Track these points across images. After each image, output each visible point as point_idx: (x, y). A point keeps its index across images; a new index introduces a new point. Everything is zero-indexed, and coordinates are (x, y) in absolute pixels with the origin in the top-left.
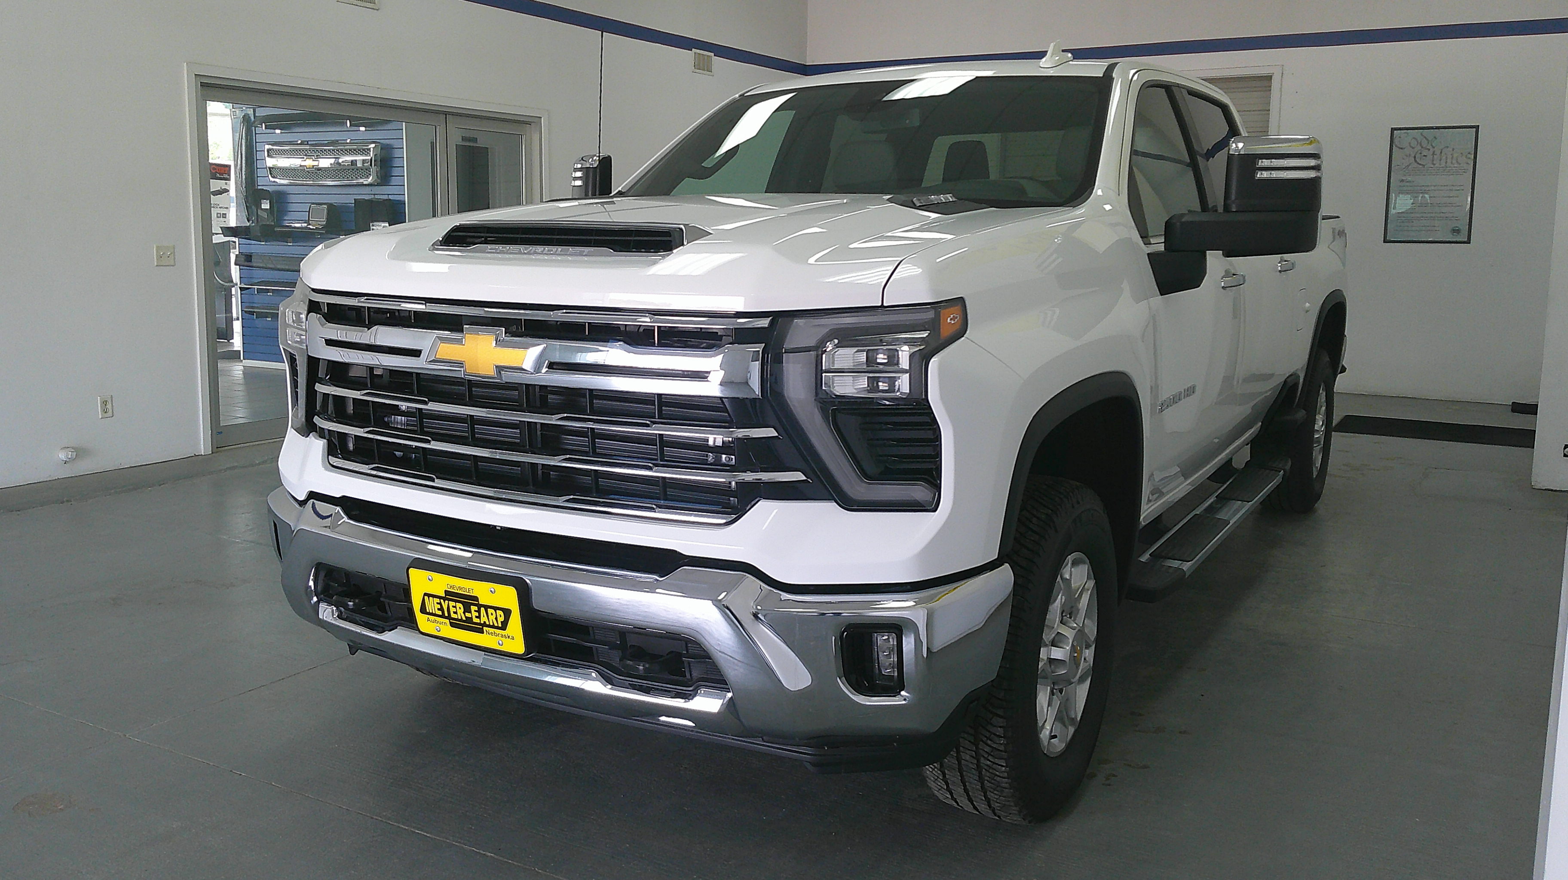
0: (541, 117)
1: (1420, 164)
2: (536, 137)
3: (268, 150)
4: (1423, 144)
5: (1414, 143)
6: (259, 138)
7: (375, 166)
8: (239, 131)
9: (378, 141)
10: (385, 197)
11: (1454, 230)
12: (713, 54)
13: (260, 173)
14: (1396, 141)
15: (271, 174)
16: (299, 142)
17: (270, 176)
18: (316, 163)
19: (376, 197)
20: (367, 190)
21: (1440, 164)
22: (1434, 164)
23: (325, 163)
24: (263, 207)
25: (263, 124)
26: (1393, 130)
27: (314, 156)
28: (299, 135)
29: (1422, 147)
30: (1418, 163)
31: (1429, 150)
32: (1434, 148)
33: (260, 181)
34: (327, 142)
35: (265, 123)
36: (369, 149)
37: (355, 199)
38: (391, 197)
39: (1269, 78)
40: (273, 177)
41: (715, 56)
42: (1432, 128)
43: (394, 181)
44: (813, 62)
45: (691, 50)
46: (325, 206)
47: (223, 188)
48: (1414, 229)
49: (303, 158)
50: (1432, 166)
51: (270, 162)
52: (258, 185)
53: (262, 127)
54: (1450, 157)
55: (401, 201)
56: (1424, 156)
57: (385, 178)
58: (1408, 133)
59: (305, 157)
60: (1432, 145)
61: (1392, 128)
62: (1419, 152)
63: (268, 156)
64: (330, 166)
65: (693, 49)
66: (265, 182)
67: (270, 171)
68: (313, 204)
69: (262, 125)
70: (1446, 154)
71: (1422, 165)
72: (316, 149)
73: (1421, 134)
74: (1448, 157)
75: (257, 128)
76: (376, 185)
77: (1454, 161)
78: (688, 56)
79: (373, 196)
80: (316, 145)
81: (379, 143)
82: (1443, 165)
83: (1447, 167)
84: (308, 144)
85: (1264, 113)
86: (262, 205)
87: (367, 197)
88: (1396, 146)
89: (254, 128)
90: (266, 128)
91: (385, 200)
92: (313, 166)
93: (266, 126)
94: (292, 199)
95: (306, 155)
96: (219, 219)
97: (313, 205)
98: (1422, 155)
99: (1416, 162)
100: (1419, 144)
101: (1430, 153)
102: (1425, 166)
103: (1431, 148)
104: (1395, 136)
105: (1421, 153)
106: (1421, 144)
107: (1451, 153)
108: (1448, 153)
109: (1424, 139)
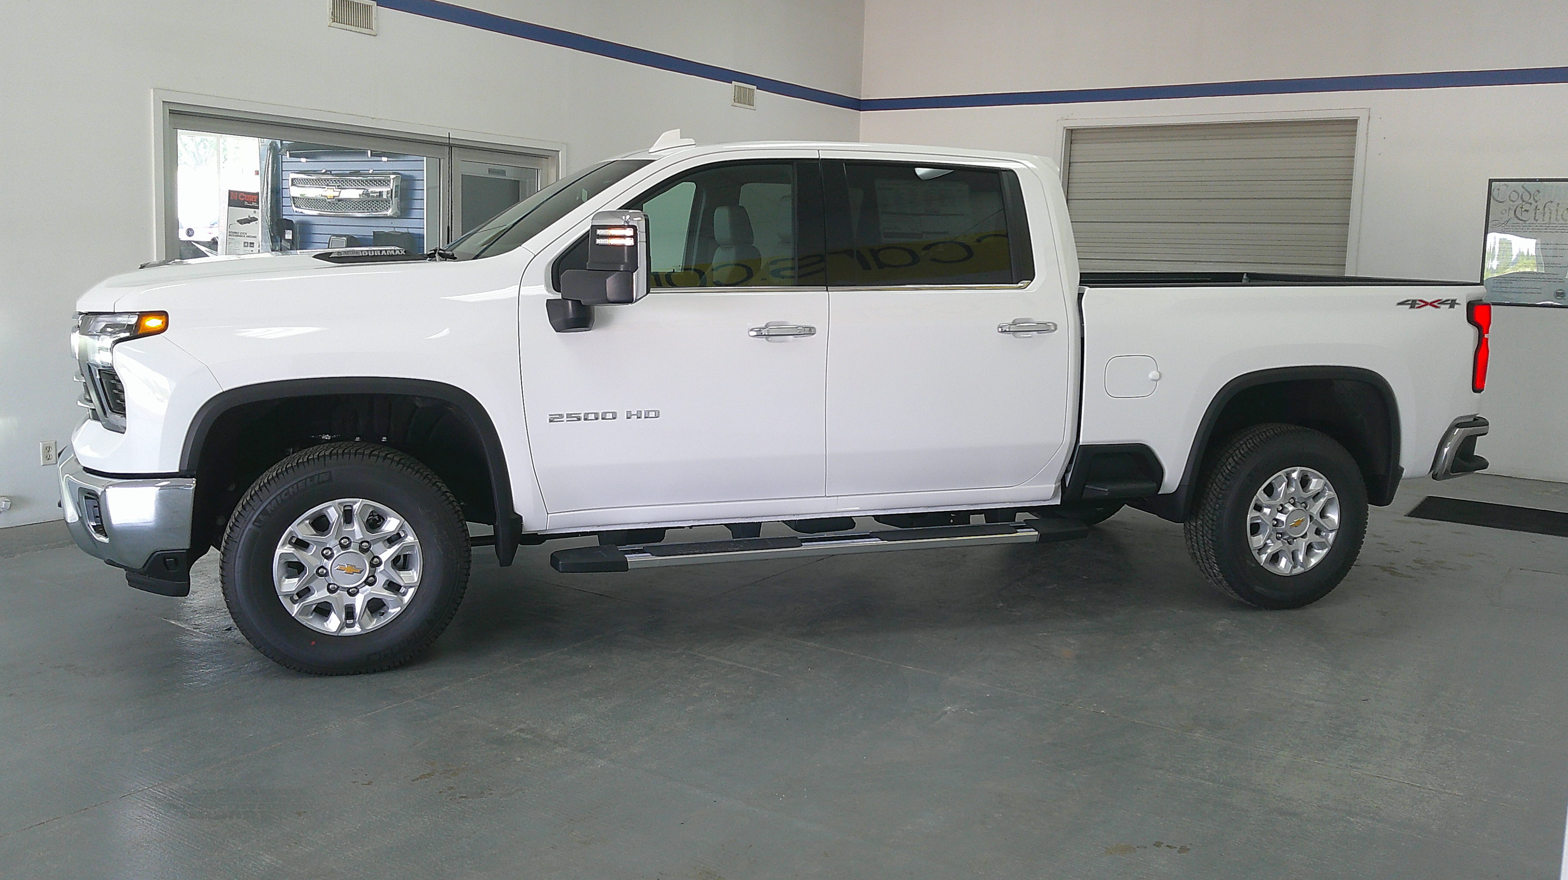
0: (559, 151)
1: (1521, 220)
2: (553, 171)
3: (292, 180)
4: (1524, 197)
5: (1514, 196)
6: (285, 166)
7: (395, 197)
8: (265, 159)
9: (400, 172)
10: (405, 230)
11: (1557, 293)
12: (755, 87)
13: (286, 202)
14: (1494, 193)
15: (294, 203)
16: (324, 171)
17: (293, 205)
18: (336, 194)
19: (397, 230)
20: (387, 222)
21: (1543, 221)
22: (1537, 221)
23: (352, 193)
24: (286, 238)
25: (288, 152)
26: (1491, 181)
27: (335, 186)
28: (322, 165)
29: (1523, 201)
30: (1519, 219)
31: (1531, 204)
32: (1537, 202)
33: (285, 211)
34: (348, 172)
35: (289, 151)
36: (389, 181)
37: (374, 232)
38: (411, 231)
39: (1354, 122)
40: (297, 207)
41: (757, 89)
42: (1534, 180)
43: (415, 214)
44: (868, 96)
45: (731, 83)
46: (344, 238)
47: (251, 217)
48: (1513, 290)
49: (325, 188)
50: (1535, 222)
51: (295, 192)
52: (283, 215)
53: (286, 155)
54: (1554, 212)
55: (419, 234)
56: (1526, 210)
57: (405, 211)
58: (1507, 186)
59: (327, 187)
60: (1534, 199)
61: (1490, 180)
62: (1521, 206)
63: (292, 185)
64: (358, 197)
65: (733, 82)
66: (291, 212)
67: (294, 200)
68: (334, 235)
69: (286, 153)
70: (1549, 209)
71: (1524, 221)
72: (342, 179)
73: (1523, 186)
74: (1552, 212)
75: (283, 156)
76: (396, 218)
77: (1559, 217)
78: (728, 89)
79: (392, 229)
80: (337, 175)
81: (399, 174)
82: (1547, 220)
83: (1550, 224)
84: (331, 174)
85: (1348, 159)
86: (286, 235)
87: (386, 230)
88: (1494, 199)
89: (280, 156)
90: (290, 157)
91: (402, 234)
92: (334, 197)
93: (290, 154)
94: (317, 229)
95: (328, 185)
96: (246, 248)
97: (333, 237)
98: (1523, 210)
99: (1517, 217)
100: (1520, 198)
101: (1531, 208)
102: (1527, 222)
103: (1533, 202)
104: (1492, 188)
105: (1522, 208)
106: (1522, 198)
107: (1555, 209)
108: (1552, 208)
109: (1526, 192)
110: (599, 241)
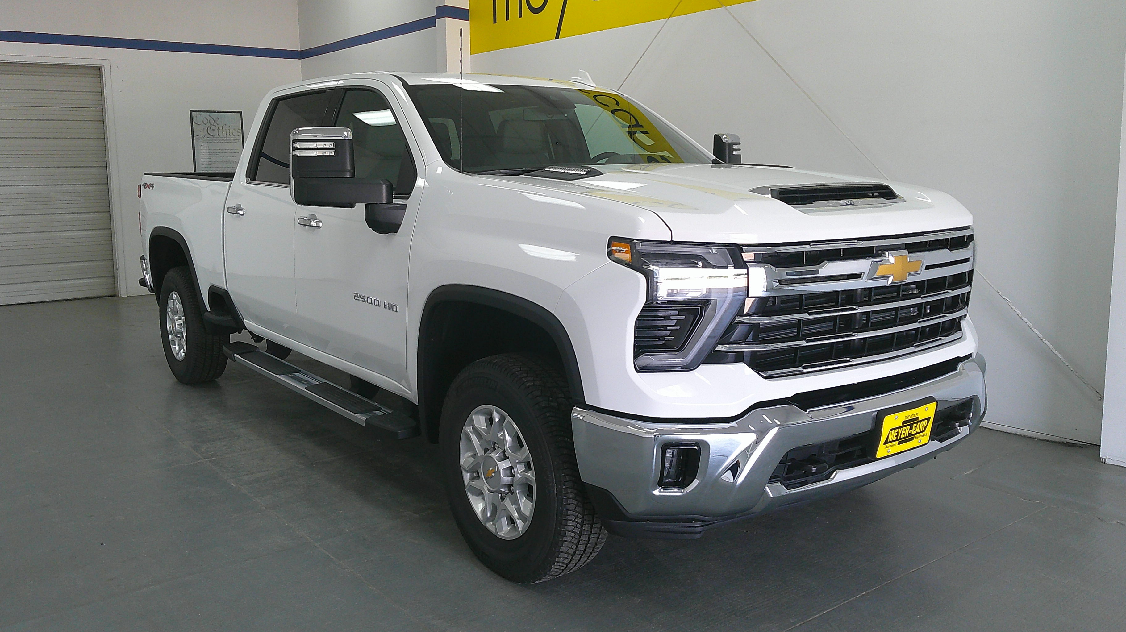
1: (211, 135)
4: (211, 122)
5: (205, 121)
14: (194, 119)
21: (223, 136)
22: (220, 135)
29: (211, 124)
30: (210, 135)
32: (218, 125)
39: (102, 68)
42: (215, 112)
50: (218, 136)
54: (228, 131)
56: (213, 130)
58: (201, 115)
60: (216, 123)
62: (210, 127)
70: (225, 129)
71: (213, 136)
73: (209, 115)
74: (227, 131)
77: (231, 134)
82: (225, 135)
83: (227, 137)
85: (96, 94)
88: (195, 123)
98: (212, 129)
99: (209, 134)
100: (209, 122)
101: (216, 128)
102: (215, 137)
103: (216, 125)
104: (193, 116)
105: (211, 128)
106: (210, 122)
107: (228, 129)
108: (226, 129)
109: (211, 119)
110: (734, 153)
